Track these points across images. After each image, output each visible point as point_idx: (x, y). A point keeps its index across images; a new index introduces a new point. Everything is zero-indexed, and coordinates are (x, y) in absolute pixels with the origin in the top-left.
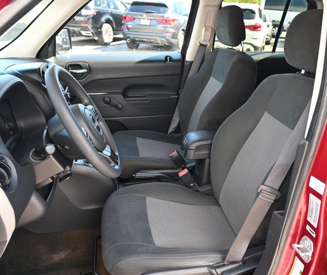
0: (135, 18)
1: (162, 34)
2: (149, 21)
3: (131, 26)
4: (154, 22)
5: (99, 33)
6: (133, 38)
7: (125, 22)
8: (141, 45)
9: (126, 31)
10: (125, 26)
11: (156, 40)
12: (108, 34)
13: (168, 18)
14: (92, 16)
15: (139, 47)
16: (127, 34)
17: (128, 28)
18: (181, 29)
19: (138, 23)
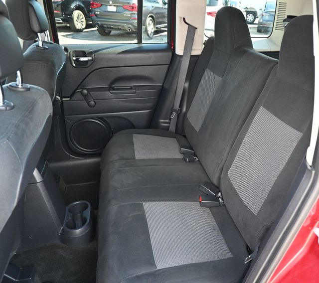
0: (102, 5)
1: (129, 20)
2: (115, 8)
3: (99, 13)
4: (121, 9)
5: (71, 20)
6: (102, 24)
7: (93, 9)
8: (113, 32)
9: (94, 17)
10: (93, 12)
11: (123, 26)
12: (79, 21)
13: (133, 4)
14: (61, 2)
15: (111, 34)
16: (95, 21)
17: (96, 15)
18: (149, 16)
19: (105, 10)
